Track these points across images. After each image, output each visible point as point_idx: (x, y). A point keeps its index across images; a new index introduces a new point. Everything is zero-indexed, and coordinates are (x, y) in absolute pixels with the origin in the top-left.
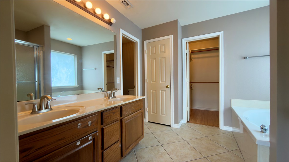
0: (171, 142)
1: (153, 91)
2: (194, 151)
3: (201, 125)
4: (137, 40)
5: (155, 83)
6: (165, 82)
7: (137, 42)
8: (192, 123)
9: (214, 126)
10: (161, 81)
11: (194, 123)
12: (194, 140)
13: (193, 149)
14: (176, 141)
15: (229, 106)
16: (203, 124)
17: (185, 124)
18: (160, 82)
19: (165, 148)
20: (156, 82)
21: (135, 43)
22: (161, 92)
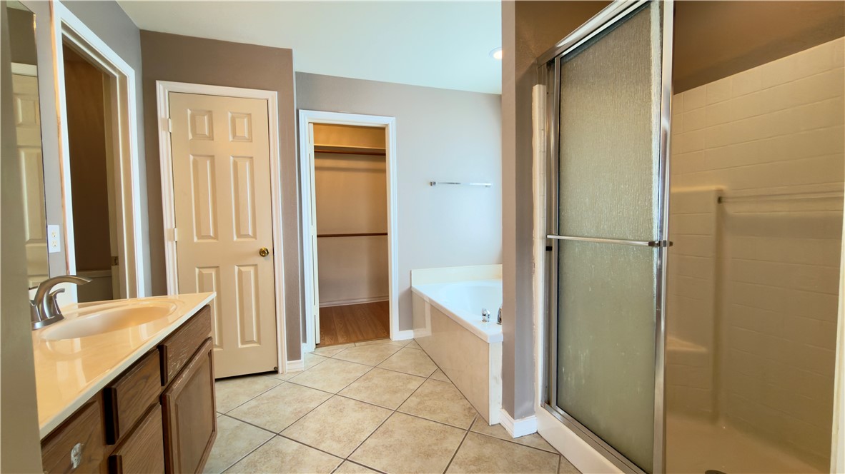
0: (301, 415)
1: (205, 271)
2: (367, 408)
3: (353, 344)
4: (125, 69)
5: (215, 241)
6: (252, 237)
7: (124, 78)
8: (329, 345)
9: (377, 337)
10: (239, 236)
11: (334, 344)
12: (355, 385)
13: (363, 404)
14: (313, 405)
15: (408, 287)
16: (354, 342)
17: (311, 353)
18: (235, 238)
19: (294, 436)
20: (216, 237)
21: (115, 77)
22: (240, 272)
